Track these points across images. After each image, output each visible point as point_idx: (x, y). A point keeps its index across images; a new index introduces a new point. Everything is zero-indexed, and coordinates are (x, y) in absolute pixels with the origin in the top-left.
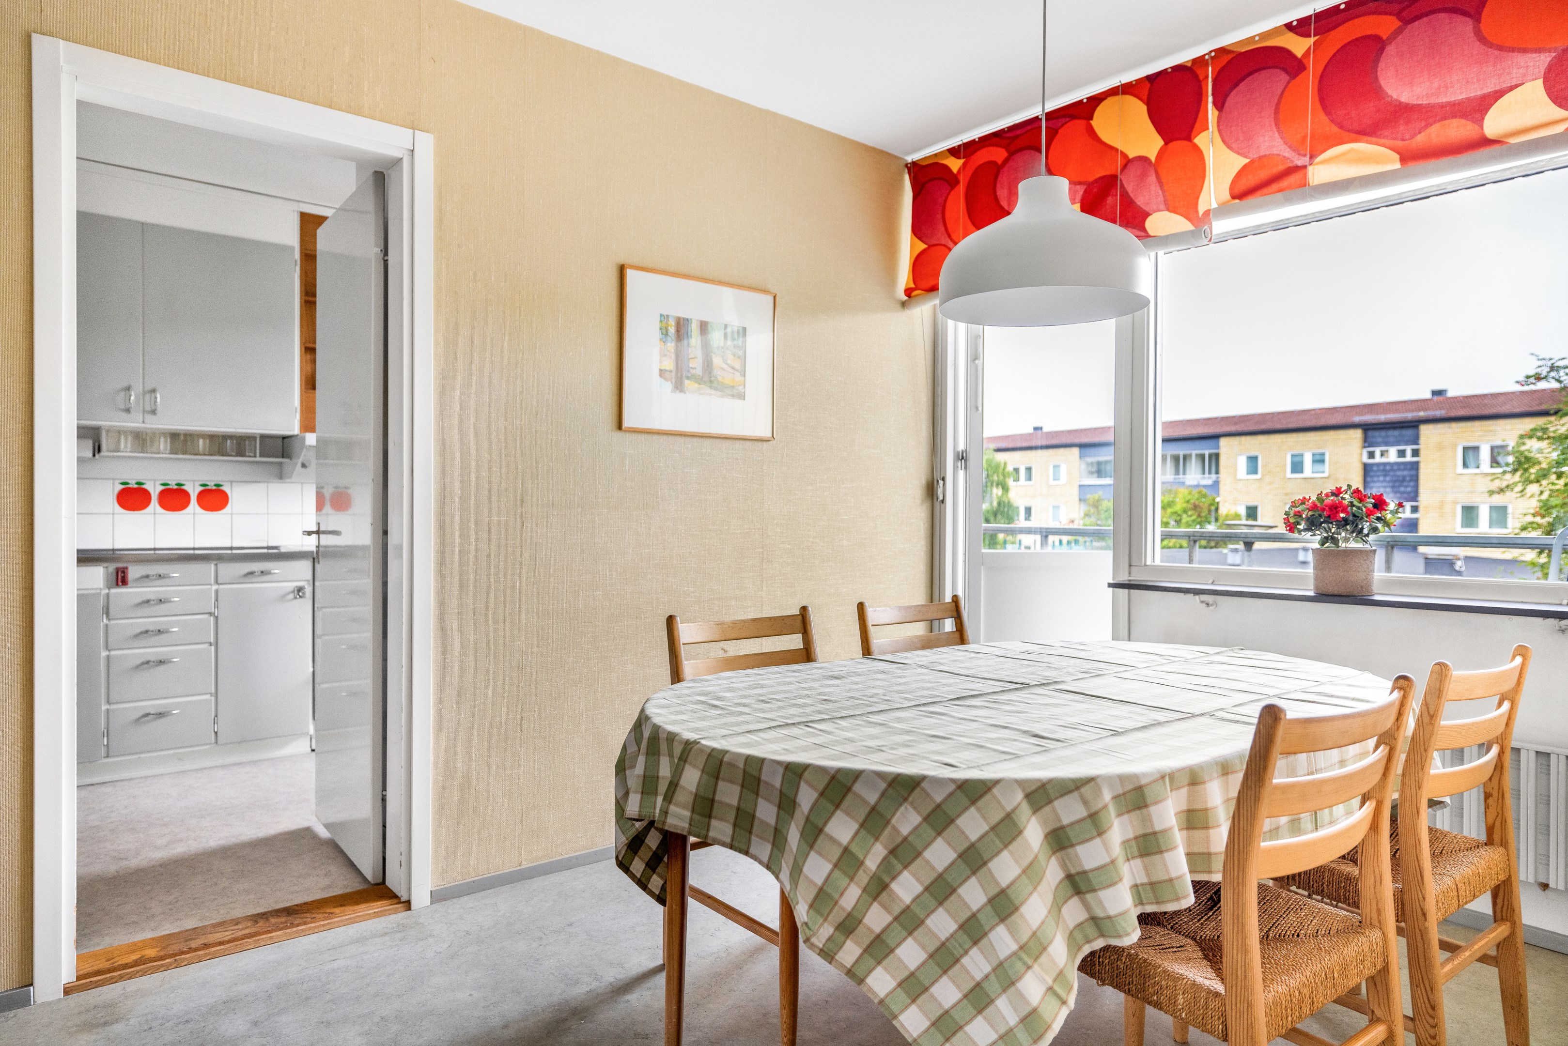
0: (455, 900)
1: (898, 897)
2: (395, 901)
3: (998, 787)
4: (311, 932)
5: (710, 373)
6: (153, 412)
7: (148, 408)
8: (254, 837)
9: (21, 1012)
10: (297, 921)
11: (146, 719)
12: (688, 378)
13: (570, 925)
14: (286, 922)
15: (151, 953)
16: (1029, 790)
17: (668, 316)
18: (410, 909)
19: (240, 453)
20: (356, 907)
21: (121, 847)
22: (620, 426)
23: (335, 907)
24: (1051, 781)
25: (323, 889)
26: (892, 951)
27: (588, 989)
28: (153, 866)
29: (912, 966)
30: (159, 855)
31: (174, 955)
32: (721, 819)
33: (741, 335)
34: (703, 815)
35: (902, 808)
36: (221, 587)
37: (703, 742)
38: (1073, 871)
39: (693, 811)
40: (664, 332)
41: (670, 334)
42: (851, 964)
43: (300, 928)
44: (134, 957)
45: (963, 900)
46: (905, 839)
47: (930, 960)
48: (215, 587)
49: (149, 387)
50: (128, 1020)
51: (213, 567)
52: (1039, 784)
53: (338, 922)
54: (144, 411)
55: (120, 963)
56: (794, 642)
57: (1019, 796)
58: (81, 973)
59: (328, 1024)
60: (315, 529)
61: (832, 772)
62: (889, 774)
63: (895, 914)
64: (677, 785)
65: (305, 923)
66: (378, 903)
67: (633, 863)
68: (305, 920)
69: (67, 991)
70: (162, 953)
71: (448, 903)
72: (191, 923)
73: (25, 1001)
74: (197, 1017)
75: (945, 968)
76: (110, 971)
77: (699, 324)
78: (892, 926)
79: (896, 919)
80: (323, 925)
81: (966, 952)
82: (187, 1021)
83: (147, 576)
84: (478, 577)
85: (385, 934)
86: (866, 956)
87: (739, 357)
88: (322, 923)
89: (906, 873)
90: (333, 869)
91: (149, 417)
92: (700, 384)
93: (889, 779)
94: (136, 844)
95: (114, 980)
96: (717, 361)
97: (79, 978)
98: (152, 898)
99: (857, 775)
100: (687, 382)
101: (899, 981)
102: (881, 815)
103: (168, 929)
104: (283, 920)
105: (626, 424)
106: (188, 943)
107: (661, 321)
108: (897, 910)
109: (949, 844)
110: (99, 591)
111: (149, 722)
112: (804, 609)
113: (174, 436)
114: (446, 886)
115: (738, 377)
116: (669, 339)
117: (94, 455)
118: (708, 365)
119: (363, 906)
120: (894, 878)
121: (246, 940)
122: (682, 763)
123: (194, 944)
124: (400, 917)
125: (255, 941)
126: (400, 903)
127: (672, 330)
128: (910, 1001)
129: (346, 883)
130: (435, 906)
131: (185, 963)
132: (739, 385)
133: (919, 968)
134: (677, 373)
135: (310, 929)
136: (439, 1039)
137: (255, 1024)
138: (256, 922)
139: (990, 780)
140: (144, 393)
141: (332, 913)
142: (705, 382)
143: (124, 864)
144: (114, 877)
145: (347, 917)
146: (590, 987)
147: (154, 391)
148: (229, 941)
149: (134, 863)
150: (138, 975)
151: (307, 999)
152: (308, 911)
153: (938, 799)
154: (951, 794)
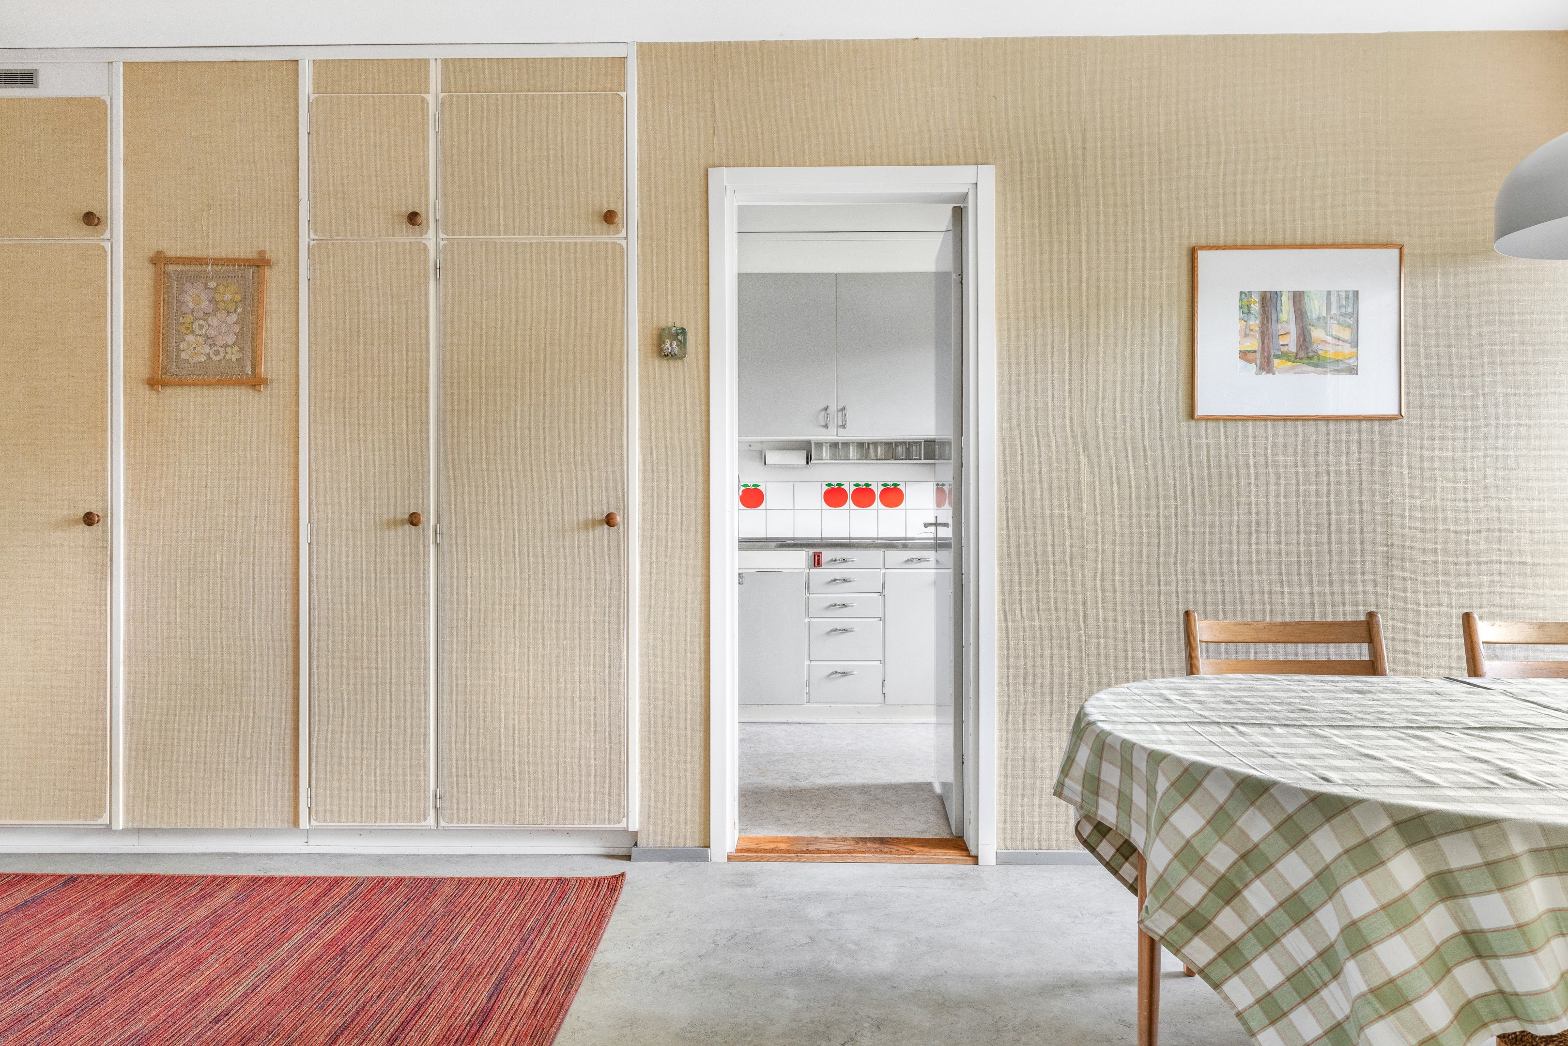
0: (1018, 866)
1: (1251, 907)
2: (965, 853)
3: (1358, 807)
4: (895, 861)
5: (1307, 348)
6: (844, 426)
7: (840, 423)
8: (888, 782)
9: (702, 864)
10: (886, 850)
11: (834, 675)
12: (1278, 357)
13: (1110, 913)
14: (877, 848)
15: (783, 846)
16: (1399, 818)
17: (1250, 292)
18: (977, 864)
19: (908, 457)
20: (933, 850)
21: (799, 771)
22: (1192, 415)
23: (916, 846)
24: (1431, 813)
25: (918, 832)
26: (1248, 963)
27: (1097, 970)
28: (813, 789)
29: (1270, 986)
30: (820, 781)
31: (797, 852)
32: (1107, 799)
33: (1351, 301)
34: (1091, 792)
35: (1250, 811)
36: (888, 571)
37: (1100, 724)
38: (1468, 928)
39: (1083, 787)
40: (1246, 310)
41: (1253, 312)
42: (1204, 964)
43: (887, 856)
44: (772, 846)
45: (1321, 926)
46: (1256, 846)
47: (1287, 983)
48: (883, 571)
49: (840, 407)
50: (756, 887)
51: (881, 553)
52: (1414, 814)
53: (917, 858)
54: (837, 426)
55: (762, 848)
56: (1360, 652)
57: (1385, 823)
58: (739, 848)
59: (877, 930)
60: (933, 521)
61: (1186, 764)
62: (1240, 774)
63: (1250, 924)
64: (1073, 760)
65: (891, 853)
66: (951, 851)
67: (1101, 845)
68: (891, 850)
69: (730, 858)
70: (789, 848)
71: (1012, 867)
72: (819, 834)
73: (705, 858)
74: (796, 898)
75: (1305, 997)
76: (756, 851)
77: (1292, 295)
78: (1247, 936)
79: (1251, 929)
80: (905, 858)
81: (1326, 985)
82: (790, 899)
83: (835, 560)
84: (1039, 567)
85: (949, 878)
86: (1220, 960)
87: (1349, 326)
88: (904, 856)
89: (1257, 883)
90: (933, 818)
91: (840, 430)
92: (1293, 362)
93: (1238, 780)
94: (809, 771)
95: (758, 859)
96: (1316, 334)
97: (737, 851)
98: (802, 811)
99: (1208, 770)
100: (1276, 362)
101: (1257, 997)
102: (1229, 816)
103: (804, 834)
104: (876, 846)
105: (1200, 411)
106: (808, 846)
107: (1241, 300)
108: (1251, 922)
109: (1305, 862)
110: (803, 570)
111: (837, 678)
112: (1371, 615)
113: (861, 445)
114: (1011, 851)
115: (1347, 349)
116: (1252, 317)
117: (808, 463)
118: (1304, 339)
119: (938, 850)
120: (1246, 886)
121: (846, 855)
122: (1079, 741)
123: (811, 848)
124: (968, 868)
125: (853, 857)
126: (969, 856)
127: (1256, 307)
128: (1267, 1022)
129: (937, 831)
130: (1001, 867)
131: (804, 860)
132: (1350, 358)
133: (1276, 988)
134: (1263, 353)
135: (894, 858)
136: (951, 967)
137: (830, 914)
138: (857, 843)
139: (1350, 799)
140: (837, 411)
141: (912, 850)
142: (1301, 359)
143: (796, 783)
144: (787, 791)
145: (924, 857)
146: (1100, 969)
147: (843, 409)
148: (835, 852)
149: (803, 784)
150: (773, 860)
151: (872, 908)
152: (896, 845)
153: (1290, 810)
154: (1303, 806)
